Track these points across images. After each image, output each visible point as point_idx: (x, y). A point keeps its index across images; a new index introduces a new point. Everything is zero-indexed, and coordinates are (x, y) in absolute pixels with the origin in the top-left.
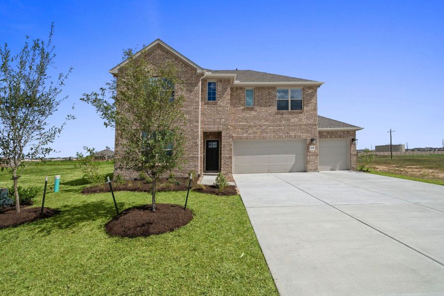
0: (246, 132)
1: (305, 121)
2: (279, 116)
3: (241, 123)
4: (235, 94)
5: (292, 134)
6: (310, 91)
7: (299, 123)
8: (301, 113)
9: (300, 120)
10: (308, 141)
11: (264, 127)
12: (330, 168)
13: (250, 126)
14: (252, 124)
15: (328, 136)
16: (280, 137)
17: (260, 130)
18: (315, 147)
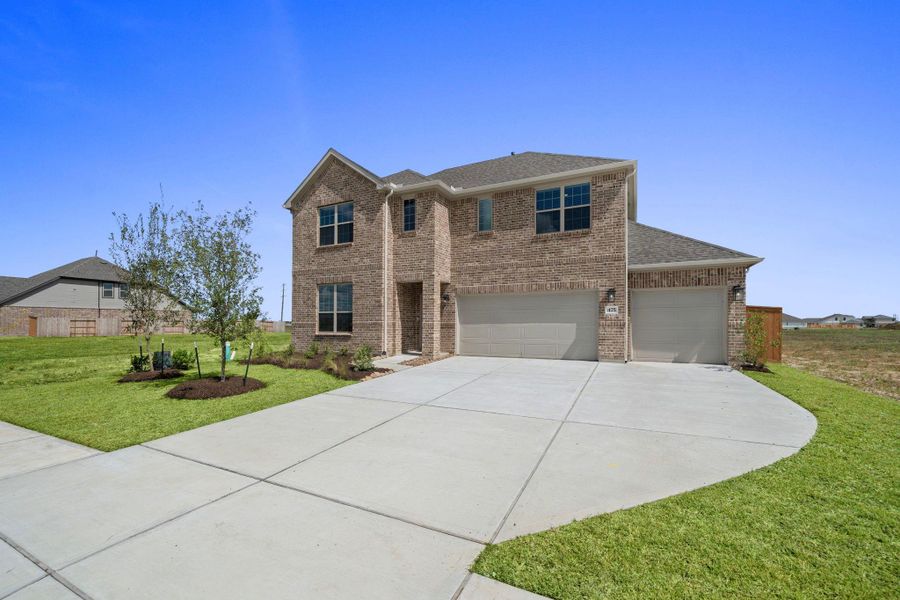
0: (479, 280)
1: (594, 252)
2: (540, 245)
3: (470, 264)
4: (459, 212)
5: (566, 280)
6: (607, 185)
7: (581, 256)
8: (585, 235)
9: (585, 250)
10: (602, 295)
11: (510, 270)
12: (673, 355)
13: (485, 269)
14: (488, 264)
15: (665, 282)
16: (540, 287)
17: (502, 276)
18: (617, 307)
